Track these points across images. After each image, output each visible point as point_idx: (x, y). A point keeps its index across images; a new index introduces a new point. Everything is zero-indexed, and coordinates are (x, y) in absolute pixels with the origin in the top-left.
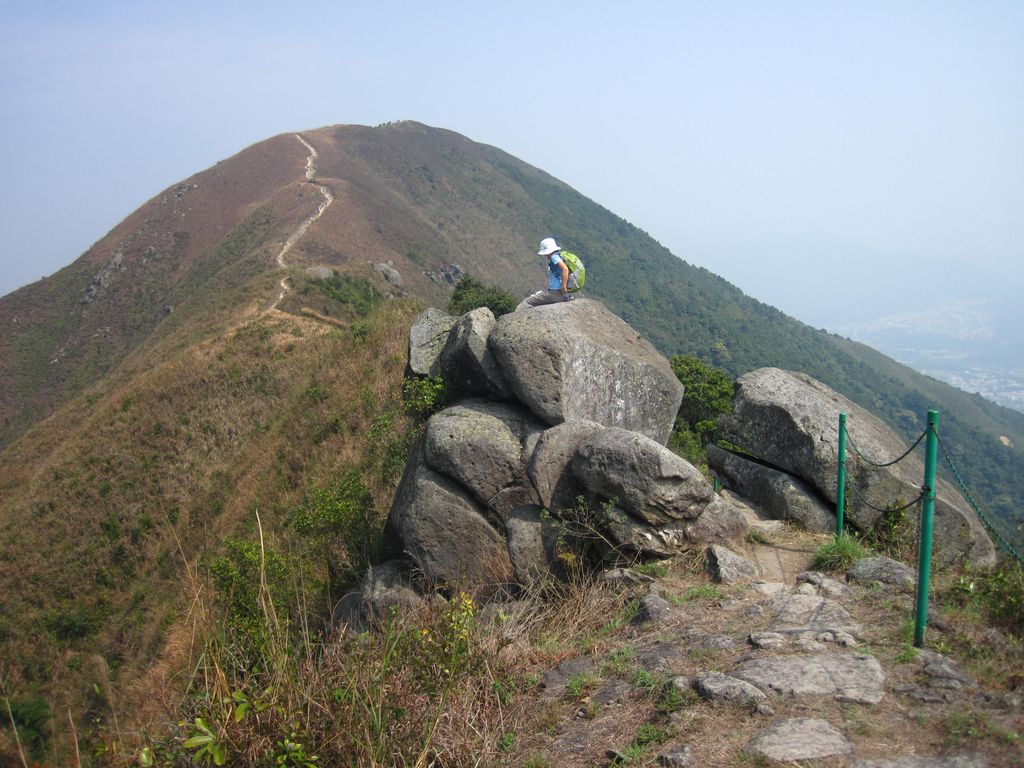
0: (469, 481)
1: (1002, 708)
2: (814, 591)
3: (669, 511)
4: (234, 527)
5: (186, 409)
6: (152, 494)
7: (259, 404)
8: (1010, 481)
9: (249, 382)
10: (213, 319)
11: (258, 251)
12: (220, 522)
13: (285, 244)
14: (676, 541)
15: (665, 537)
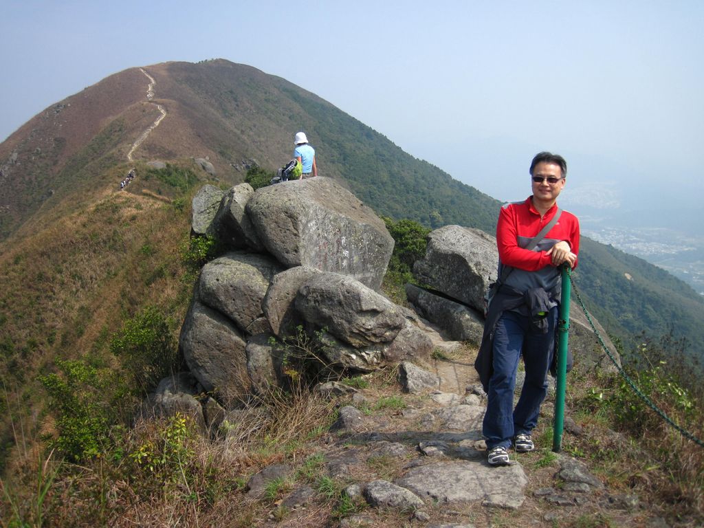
0: (232, 313)
1: (624, 508)
2: (478, 401)
3: (369, 337)
4: (91, 345)
5: (60, 262)
6: (36, 323)
7: (112, 258)
8: (631, 303)
9: (105, 242)
10: (81, 198)
11: (114, 150)
12: (81, 343)
13: (132, 146)
14: (375, 360)
15: (366, 357)
